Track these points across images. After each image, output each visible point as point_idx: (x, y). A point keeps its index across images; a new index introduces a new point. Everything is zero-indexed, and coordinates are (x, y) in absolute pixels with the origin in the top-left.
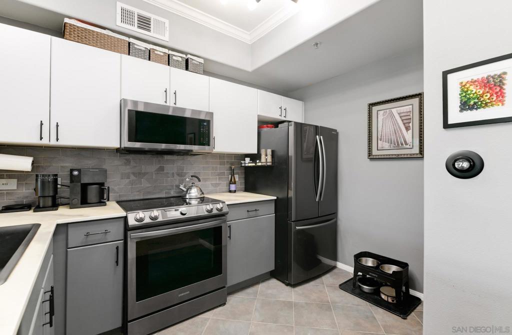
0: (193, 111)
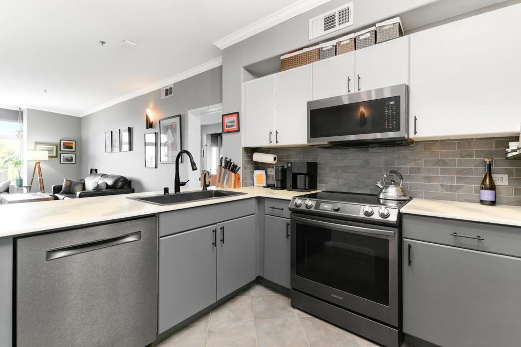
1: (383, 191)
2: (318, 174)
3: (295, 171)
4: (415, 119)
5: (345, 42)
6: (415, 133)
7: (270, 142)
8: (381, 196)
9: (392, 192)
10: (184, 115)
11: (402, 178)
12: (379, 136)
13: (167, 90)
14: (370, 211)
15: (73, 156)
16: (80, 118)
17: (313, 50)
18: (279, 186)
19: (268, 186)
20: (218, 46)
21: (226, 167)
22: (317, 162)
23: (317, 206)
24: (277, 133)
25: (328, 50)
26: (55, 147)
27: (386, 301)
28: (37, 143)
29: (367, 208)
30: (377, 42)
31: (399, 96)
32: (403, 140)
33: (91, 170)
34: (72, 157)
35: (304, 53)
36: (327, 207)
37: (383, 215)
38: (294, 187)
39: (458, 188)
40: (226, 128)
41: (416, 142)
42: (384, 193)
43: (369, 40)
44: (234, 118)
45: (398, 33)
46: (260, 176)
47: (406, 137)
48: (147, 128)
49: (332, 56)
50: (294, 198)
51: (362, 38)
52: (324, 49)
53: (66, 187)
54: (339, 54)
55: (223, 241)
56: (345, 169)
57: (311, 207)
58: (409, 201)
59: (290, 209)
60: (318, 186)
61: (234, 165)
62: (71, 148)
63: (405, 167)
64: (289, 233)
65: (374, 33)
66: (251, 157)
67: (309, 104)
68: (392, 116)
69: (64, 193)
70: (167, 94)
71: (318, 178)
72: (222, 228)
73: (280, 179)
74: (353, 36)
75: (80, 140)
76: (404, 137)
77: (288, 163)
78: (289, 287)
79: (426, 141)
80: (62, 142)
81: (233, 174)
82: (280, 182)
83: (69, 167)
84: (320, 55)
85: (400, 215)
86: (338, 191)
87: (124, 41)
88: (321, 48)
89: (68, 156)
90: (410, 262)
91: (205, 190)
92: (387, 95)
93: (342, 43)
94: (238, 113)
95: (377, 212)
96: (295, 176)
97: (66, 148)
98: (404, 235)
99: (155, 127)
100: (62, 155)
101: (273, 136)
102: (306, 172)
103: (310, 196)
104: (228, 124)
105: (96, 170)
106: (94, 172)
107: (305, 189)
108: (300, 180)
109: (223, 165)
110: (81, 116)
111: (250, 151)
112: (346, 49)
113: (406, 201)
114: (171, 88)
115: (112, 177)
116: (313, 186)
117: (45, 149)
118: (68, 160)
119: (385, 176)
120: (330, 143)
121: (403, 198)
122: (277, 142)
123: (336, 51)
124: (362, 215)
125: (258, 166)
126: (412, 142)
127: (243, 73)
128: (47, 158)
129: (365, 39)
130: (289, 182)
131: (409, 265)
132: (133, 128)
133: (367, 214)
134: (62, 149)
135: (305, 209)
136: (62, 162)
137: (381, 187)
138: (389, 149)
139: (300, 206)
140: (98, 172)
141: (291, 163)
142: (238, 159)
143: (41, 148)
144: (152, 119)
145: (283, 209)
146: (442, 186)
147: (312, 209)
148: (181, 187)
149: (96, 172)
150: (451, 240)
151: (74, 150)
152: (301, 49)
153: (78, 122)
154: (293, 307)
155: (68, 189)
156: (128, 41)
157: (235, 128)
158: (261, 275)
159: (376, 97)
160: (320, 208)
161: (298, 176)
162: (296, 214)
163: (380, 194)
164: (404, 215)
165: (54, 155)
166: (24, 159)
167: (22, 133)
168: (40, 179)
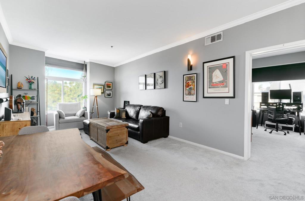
13: (213, 37)
16: (114, 68)
26: (103, 87)
28: (94, 84)
34: (110, 93)
48: (188, 71)
62: (110, 87)
70: (213, 41)
75: (114, 82)
80: (106, 83)
83: (109, 100)
89: (108, 92)
100: (106, 92)
105: (129, 102)
110: (115, 66)
114: (220, 35)
117: (98, 88)
118: (109, 95)
128: (100, 94)
134: (106, 88)
136: (106, 96)
143: (97, 87)
149: (129, 104)
153: (113, 70)
155: (118, 115)
165: (103, 92)
166: (88, 94)
167: (85, 78)
168: (97, 108)
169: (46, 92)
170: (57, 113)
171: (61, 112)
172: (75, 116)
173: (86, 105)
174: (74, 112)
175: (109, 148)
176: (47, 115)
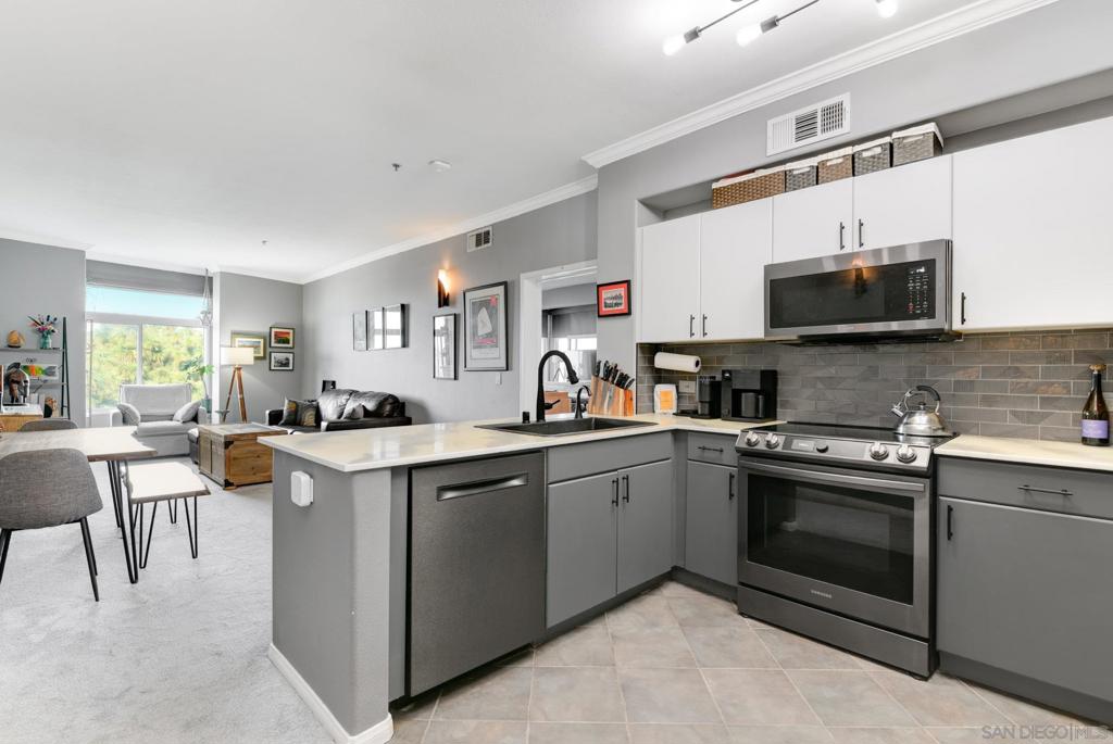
0: (893, 250)
1: (905, 421)
2: (779, 392)
3: (737, 385)
4: (963, 298)
5: (835, 162)
6: (963, 321)
7: (692, 334)
8: (901, 429)
9: (921, 422)
10: (513, 282)
11: (939, 399)
12: (895, 326)
13: (478, 236)
14: (881, 452)
15: (291, 356)
16: (301, 286)
17: (774, 174)
18: (707, 411)
19: (682, 413)
20: (590, 162)
21: (606, 379)
22: (778, 369)
23: (787, 444)
24: (705, 318)
25: (803, 174)
26: (262, 341)
27: (909, 599)
28: (235, 334)
29: (878, 446)
30: (895, 163)
31: (934, 260)
32: (940, 335)
33: (324, 382)
34: (287, 359)
35: (757, 179)
36: (806, 446)
37: (903, 459)
38: (736, 414)
39: (1044, 416)
40: (604, 309)
41: (966, 335)
42: (907, 423)
43: (879, 158)
44: (621, 291)
45: (932, 150)
46: (666, 394)
47: (946, 327)
48: (440, 306)
49: (809, 185)
50: (745, 431)
51: (865, 154)
52: (795, 173)
53: (290, 414)
54: (823, 182)
55: (627, 498)
56: (831, 382)
57: (776, 445)
58: (951, 438)
59: (738, 450)
60: (778, 413)
61: (622, 374)
62: (288, 342)
63: (945, 380)
64: (735, 492)
65: (888, 147)
66: (652, 361)
67: (768, 269)
68: (922, 293)
69: (287, 424)
70: (478, 244)
71: (778, 399)
72: (626, 478)
73: (708, 400)
74: (849, 151)
75: (302, 326)
76: (943, 330)
77: (724, 372)
78: (733, 582)
79: (985, 334)
80: (273, 330)
81: (622, 391)
82: (707, 405)
83: (282, 377)
84: (788, 182)
85: (934, 458)
86: (817, 421)
87: (432, 162)
88: (790, 171)
89: (281, 356)
90: (950, 535)
91: (579, 418)
92: (912, 256)
93: (829, 164)
94: (628, 282)
95: (894, 453)
96: (737, 394)
97: (278, 341)
98: (941, 490)
99: (454, 303)
100: (273, 355)
101: (697, 323)
102: (758, 387)
103: (773, 429)
104: (608, 302)
105: (334, 383)
106: (329, 386)
107: (756, 418)
108: (747, 401)
109: (601, 375)
110: (303, 282)
111: (650, 350)
112: (836, 173)
113: (945, 438)
114: (487, 233)
115: (373, 395)
116: (770, 413)
117: (248, 344)
118: (282, 365)
119: (908, 395)
120: (801, 337)
121: (940, 433)
122: (705, 334)
123: (817, 177)
124: (867, 458)
125: (662, 376)
126: (958, 335)
127: (639, 211)
128: (251, 361)
129: (873, 157)
130: (726, 406)
131: (949, 538)
132: (408, 305)
133: (876, 456)
134: (273, 345)
135: (765, 448)
136: (273, 368)
137: (901, 414)
138: (915, 347)
139: (756, 444)
140: (338, 387)
141: (730, 372)
142: (629, 365)
143: (242, 341)
144: (447, 289)
145: (721, 451)
146: (1014, 413)
147: (779, 449)
148: (546, 411)
149: (334, 387)
150: (1020, 497)
151: (291, 345)
152: (752, 171)
153: (297, 294)
154: (742, 614)
155: (293, 417)
156: (439, 163)
157: (623, 308)
158: (680, 564)
159: (890, 258)
160: (793, 447)
161: (743, 395)
162: (747, 458)
163: (898, 426)
164: (941, 459)
165: (262, 355)
166: (216, 363)
167: (209, 316)
168: (242, 400)
169: (88, 356)
170: (117, 410)
171: (128, 408)
172: (171, 420)
173: (211, 392)
174: (170, 411)
175: (232, 484)
176: (90, 418)
